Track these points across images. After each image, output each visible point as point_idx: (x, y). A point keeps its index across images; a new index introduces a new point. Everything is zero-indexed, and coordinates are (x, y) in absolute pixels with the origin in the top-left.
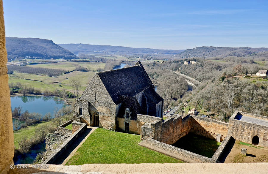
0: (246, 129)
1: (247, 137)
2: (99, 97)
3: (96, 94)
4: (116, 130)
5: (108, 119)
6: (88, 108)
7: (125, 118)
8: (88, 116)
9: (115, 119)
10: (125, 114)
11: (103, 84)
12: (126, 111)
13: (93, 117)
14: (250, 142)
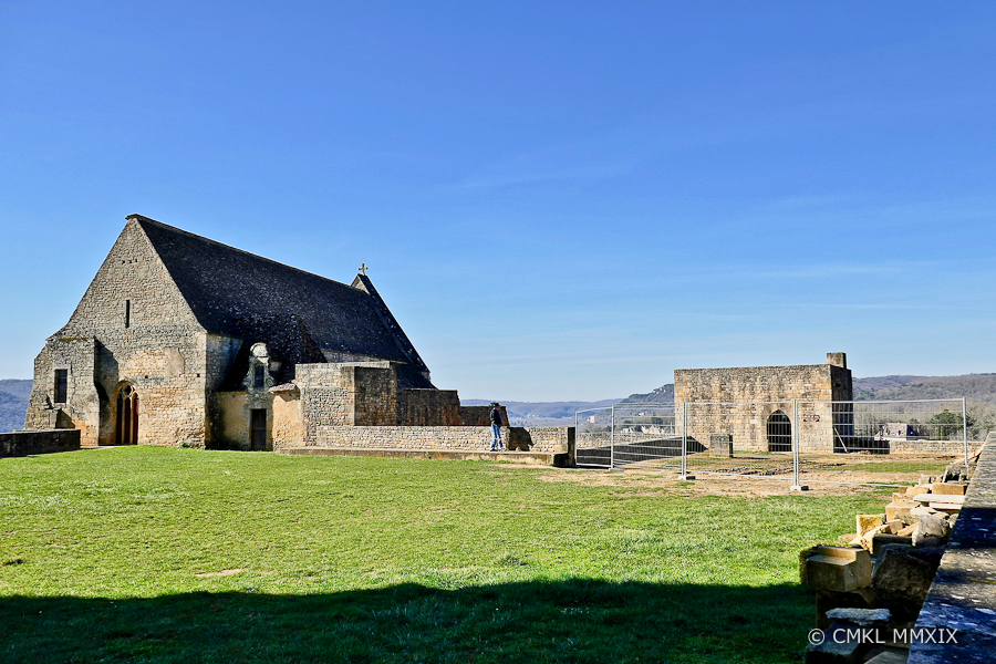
0: (736, 393)
1: (747, 426)
2: (141, 314)
3: (128, 301)
4: (210, 446)
5: (177, 399)
6: (90, 364)
7: (250, 389)
8: (91, 399)
9: (203, 395)
10: (250, 374)
11: (156, 256)
12: (252, 359)
13: (114, 403)
14: (762, 444)
